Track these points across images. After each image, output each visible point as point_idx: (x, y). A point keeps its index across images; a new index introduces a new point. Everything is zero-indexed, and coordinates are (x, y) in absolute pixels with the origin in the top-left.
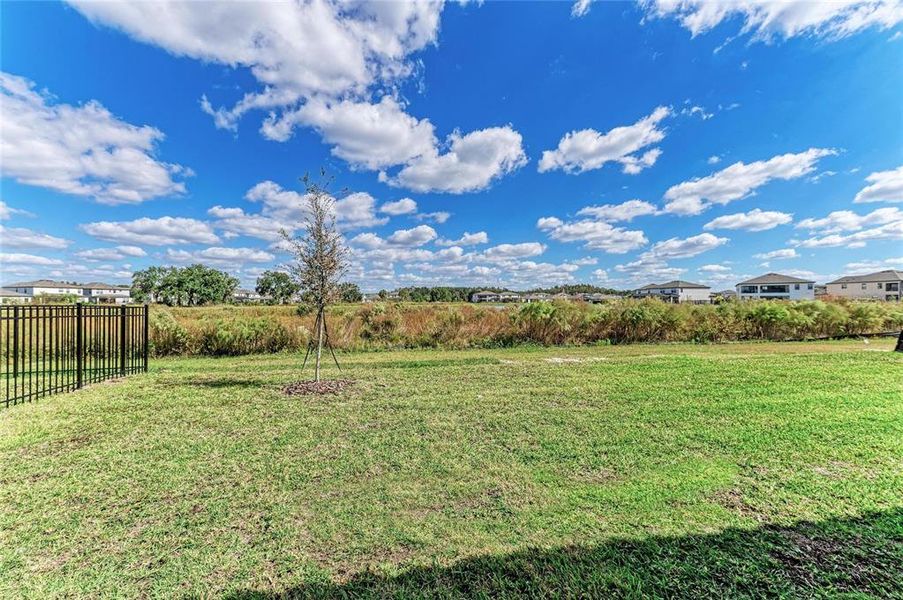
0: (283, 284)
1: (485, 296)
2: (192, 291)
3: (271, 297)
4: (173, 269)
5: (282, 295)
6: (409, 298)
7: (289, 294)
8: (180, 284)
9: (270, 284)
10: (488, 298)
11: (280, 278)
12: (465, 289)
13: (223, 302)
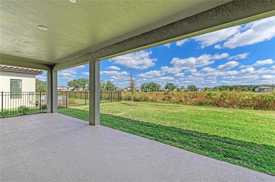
0: (172, 86)
1: (264, 89)
2: (151, 89)
3: (169, 90)
4: (148, 83)
5: (171, 89)
6: (218, 90)
7: (173, 89)
8: (149, 87)
9: (168, 86)
10: (266, 90)
11: (171, 84)
12: (251, 86)
13: (157, 91)
